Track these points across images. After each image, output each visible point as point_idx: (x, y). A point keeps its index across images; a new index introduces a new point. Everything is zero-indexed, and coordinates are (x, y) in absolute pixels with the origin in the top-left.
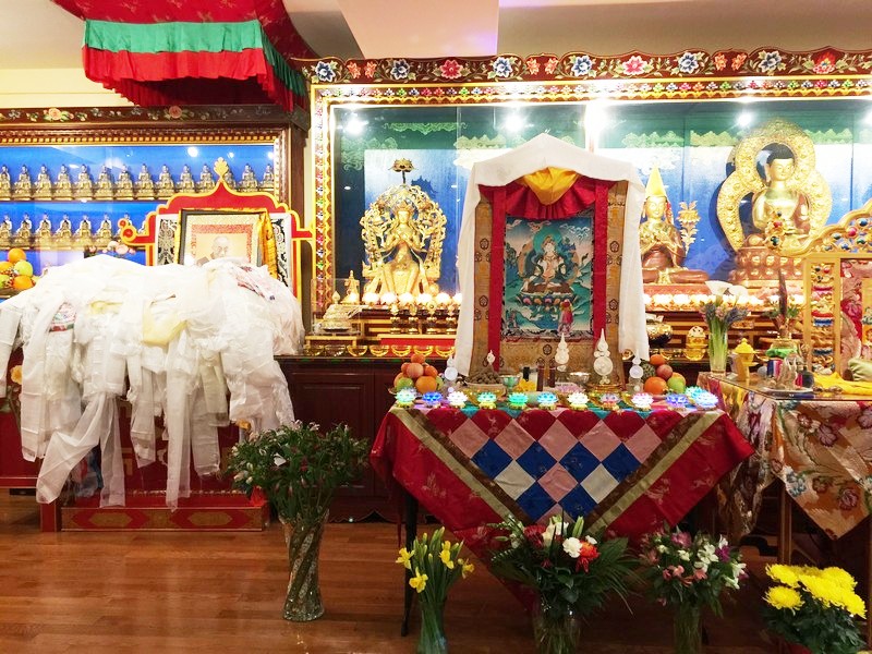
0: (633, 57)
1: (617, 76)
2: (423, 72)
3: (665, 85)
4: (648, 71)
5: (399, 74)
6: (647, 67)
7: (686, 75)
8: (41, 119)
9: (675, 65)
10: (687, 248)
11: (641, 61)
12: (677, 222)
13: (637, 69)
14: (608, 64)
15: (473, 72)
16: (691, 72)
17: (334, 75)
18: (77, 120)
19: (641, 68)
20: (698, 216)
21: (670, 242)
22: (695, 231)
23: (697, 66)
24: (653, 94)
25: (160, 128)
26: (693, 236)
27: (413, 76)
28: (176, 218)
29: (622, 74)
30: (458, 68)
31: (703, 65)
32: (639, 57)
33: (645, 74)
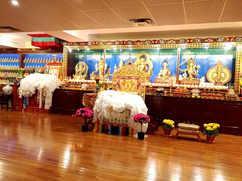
1: (107, 45)
2: (79, 44)
3: (115, 46)
5: (75, 44)
8: (32, 50)
9: (115, 43)
14: (105, 43)
15: (86, 44)
17: (66, 44)
18: (36, 50)
25: (48, 52)
27: (77, 45)
28: (48, 66)
30: (83, 44)
31: (119, 43)
33: (111, 45)
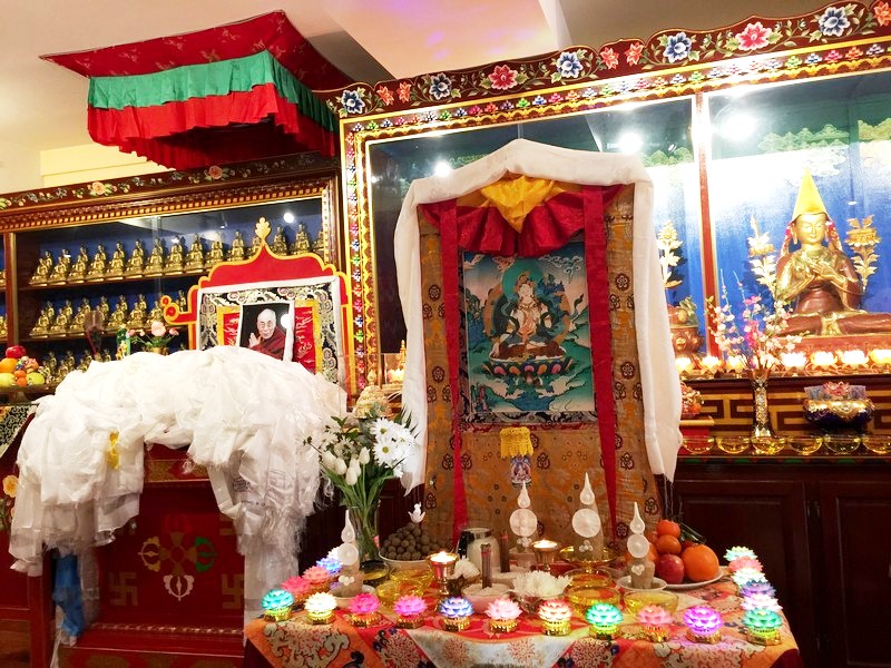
0: (750, 25)
1: (729, 54)
2: (469, 86)
3: (803, 56)
4: (774, 42)
5: (439, 93)
6: (771, 35)
7: (833, 40)
8: (87, 195)
9: (815, 27)
10: (865, 281)
11: (762, 30)
12: (845, 246)
13: (758, 41)
14: (714, 39)
15: (531, 77)
16: (839, 34)
17: (364, 105)
18: (120, 192)
19: (763, 38)
20: (877, 235)
21: (835, 276)
22: (874, 258)
23: (848, 24)
24: (785, 72)
25: (203, 191)
26: (872, 264)
27: (457, 93)
29: (737, 51)
30: (511, 75)
31: (857, 21)
32: (758, 24)
33: (770, 46)
